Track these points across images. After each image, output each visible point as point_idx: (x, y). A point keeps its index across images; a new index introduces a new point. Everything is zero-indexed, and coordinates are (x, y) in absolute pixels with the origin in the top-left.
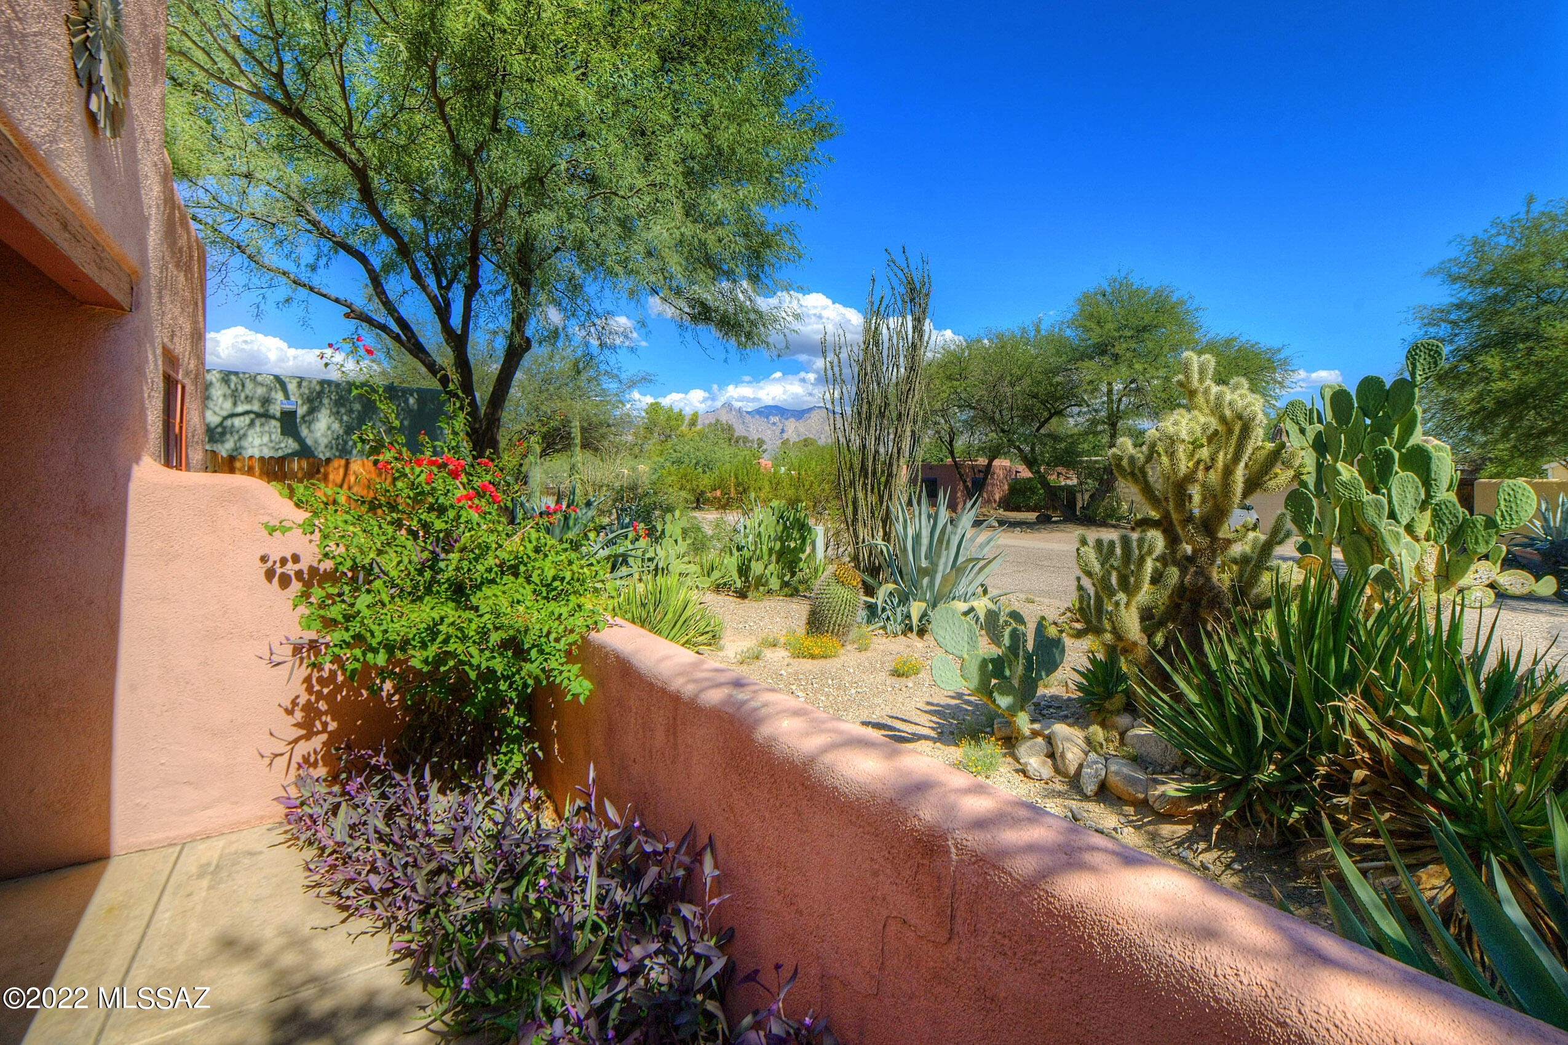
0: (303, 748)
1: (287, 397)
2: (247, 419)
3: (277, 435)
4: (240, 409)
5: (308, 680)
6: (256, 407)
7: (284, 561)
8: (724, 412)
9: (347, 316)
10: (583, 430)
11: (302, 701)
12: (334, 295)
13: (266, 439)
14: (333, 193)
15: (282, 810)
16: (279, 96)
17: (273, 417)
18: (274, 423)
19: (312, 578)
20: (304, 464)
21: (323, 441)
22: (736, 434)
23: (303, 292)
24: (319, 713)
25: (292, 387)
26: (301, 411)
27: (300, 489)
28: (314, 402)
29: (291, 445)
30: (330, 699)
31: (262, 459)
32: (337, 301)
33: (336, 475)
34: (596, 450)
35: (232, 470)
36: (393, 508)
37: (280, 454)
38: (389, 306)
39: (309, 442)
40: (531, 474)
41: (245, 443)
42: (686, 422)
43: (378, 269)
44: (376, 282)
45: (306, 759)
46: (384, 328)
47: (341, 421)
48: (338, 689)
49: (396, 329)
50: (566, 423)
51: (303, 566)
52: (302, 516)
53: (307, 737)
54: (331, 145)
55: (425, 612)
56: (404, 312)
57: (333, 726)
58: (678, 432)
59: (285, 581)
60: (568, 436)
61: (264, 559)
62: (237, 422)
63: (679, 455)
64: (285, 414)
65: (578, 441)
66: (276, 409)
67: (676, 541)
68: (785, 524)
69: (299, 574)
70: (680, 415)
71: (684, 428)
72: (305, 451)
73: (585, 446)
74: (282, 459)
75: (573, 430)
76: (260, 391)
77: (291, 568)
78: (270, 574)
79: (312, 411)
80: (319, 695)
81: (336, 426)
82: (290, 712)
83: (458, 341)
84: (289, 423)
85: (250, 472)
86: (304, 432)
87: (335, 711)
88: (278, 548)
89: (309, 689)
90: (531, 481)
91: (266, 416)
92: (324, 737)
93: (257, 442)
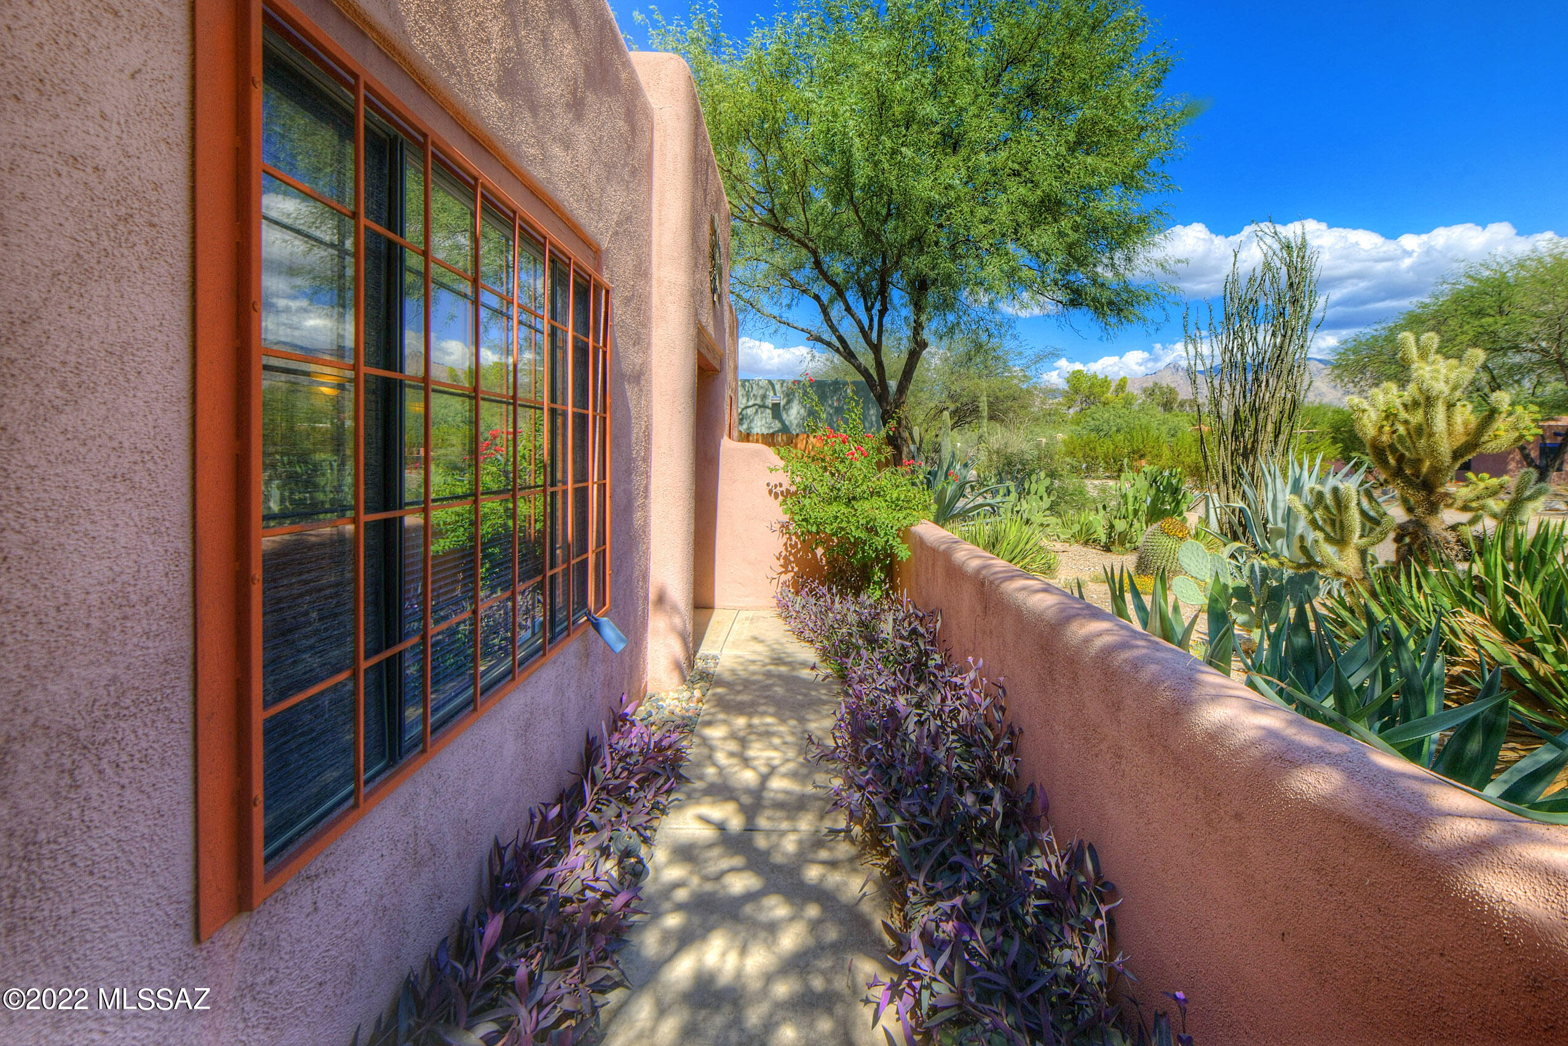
0: (784, 577)
1: (775, 394)
2: (753, 409)
3: (770, 419)
4: (750, 403)
5: (785, 544)
6: (759, 401)
7: (776, 486)
8: (1169, 372)
9: (808, 339)
10: (990, 405)
11: (783, 554)
12: (801, 327)
13: (764, 422)
14: (800, 267)
15: (775, 601)
16: (773, 222)
17: (767, 407)
18: (768, 411)
19: (788, 494)
20: (785, 437)
21: (795, 422)
22: (1180, 398)
23: (784, 327)
24: (791, 562)
25: (778, 387)
26: (783, 403)
27: (782, 450)
28: (789, 396)
29: (777, 425)
30: (795, 555)
31: (763, 435)
32: (802, 330)
33: (801, 445)
34: (1003, 421)
35: (748, 441)
36: (823, 460)
37: (771, 431)
38: (832, 327)
39: (787, 423)
40: (943, 444)
41: (753, 425)
42: (1112, 388)
43: (826, 303)
44: (825, 311)
45: (785, 582)
46: (829, 344)
47: (805, 407)
48: (798, 551)
49: (837, 344)
50: (975, 399)
51: (784, 489)
52: (782, 463)
53: (786, 572)
54: (799, 241)
55: (834, 509)
56: (842, 331)
57: (796, 569)
58: (1103, 399)
59: (776, 496)
60: (976, 410)
61: (768, 485)
62: (750, 411)
63: (1097, 423)
64: (774, 405)
65: (985, 414)
66: (769, 402)
67: (1041, 498)
68: (1158, 488)
69: (782, 492)
70: (1105, 383)
71: (1109, 395)
72: (785, 429)
73: (991, 418)
74: (773, 435)
75: (981, 404)
76: (761, 392)
77: (779, 490)
78: (770, 492)
79: (789, 402)
80: (790, 553)
81: (802, 411)
82: (778, 559)
83: (876, 349)
84: (776, 411)
85: (757, 441)
86: (784, 416)
87: (798, 562)
88: (774, 479)
89: (786, 549)
90: (943, 449)
91: (764, 406)
92: (792, 574)
93: (759, 424)
